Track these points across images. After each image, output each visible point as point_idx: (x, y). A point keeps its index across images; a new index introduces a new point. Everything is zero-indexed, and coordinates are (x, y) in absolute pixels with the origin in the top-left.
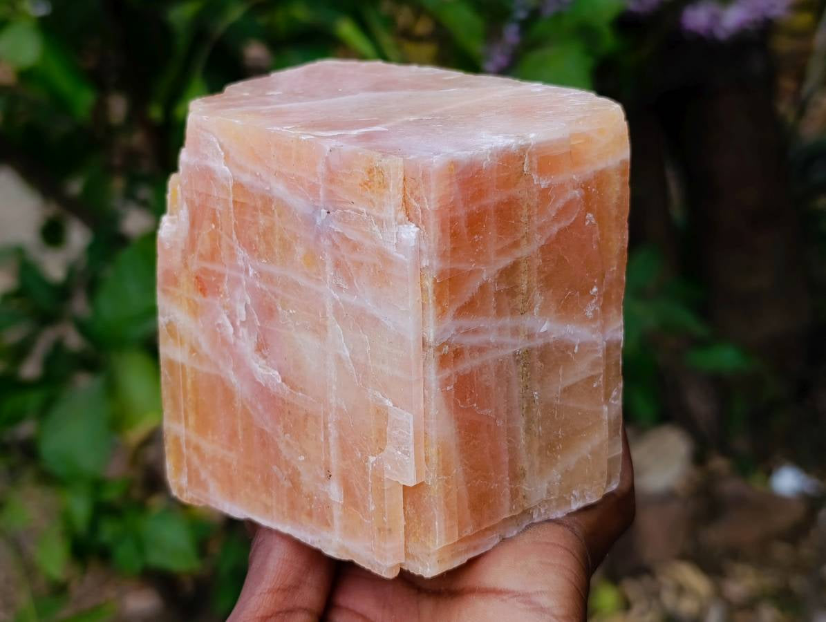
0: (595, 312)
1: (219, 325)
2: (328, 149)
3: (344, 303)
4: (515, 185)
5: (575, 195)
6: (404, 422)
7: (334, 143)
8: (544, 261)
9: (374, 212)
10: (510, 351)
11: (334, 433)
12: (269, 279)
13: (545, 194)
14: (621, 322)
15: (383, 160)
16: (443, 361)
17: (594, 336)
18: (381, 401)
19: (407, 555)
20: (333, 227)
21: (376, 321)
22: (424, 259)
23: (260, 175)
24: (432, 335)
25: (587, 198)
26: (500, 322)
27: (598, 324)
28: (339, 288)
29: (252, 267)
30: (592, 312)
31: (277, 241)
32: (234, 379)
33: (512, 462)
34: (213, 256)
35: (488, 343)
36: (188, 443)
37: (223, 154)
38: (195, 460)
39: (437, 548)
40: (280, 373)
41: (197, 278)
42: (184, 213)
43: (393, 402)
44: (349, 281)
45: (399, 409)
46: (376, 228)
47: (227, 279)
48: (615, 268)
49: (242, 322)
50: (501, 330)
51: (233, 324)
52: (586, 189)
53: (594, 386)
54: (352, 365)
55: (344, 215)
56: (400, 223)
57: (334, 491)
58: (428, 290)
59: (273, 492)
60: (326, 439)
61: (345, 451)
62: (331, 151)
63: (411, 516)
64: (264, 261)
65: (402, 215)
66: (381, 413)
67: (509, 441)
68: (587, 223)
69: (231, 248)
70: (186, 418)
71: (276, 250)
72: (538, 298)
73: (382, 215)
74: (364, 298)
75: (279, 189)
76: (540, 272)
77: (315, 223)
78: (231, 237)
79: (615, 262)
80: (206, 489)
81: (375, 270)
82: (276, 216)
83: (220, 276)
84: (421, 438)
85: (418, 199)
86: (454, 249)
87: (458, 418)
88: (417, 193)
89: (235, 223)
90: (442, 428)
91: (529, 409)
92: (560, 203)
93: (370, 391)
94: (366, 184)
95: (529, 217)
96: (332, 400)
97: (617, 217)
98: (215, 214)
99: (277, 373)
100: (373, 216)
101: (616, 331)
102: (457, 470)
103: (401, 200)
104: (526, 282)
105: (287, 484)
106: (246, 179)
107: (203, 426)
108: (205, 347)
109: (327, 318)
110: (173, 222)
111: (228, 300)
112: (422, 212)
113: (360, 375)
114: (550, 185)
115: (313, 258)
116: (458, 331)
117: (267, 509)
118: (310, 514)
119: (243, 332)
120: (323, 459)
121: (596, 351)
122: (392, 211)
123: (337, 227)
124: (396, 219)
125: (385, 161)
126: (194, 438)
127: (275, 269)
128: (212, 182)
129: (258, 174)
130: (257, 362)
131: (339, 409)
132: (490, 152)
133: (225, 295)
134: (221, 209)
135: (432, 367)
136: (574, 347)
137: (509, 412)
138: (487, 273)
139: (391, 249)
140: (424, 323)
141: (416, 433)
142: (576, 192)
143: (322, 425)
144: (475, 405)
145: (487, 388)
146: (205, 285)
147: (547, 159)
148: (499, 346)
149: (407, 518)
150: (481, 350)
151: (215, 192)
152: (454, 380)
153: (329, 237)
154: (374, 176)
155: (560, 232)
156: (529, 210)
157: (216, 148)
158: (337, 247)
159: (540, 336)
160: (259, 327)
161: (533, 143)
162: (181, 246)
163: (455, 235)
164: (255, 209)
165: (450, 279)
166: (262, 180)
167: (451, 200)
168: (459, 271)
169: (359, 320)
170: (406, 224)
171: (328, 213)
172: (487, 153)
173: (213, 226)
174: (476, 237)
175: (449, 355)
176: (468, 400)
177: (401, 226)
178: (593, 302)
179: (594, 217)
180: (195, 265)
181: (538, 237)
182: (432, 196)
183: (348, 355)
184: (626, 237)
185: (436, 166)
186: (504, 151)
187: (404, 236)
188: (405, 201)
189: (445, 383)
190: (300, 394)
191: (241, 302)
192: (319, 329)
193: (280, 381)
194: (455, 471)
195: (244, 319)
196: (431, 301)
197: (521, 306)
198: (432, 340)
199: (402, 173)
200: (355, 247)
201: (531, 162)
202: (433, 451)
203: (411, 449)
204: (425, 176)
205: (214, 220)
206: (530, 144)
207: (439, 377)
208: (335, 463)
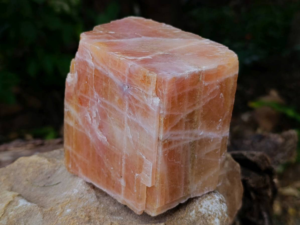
0: (220, 128)
1: (86, 116)
2: (130, 65)
3: (131, 119)
4: (196, 85)
5: (217, 87)
6: (149, 165)
7: (132, 63)
8: (204, 110)
9: (145, 91)
10: (189, 142)
11: (124, 163)
12: (105, 105)
13: (206, 88)
14: (229, 130)
15: (150, 74)
16: (165, 146)
17: (218, 136)
18: (141, 156)
19: (146, 208)
20: (130, 93)
21: (142, 129)
22: (161, 111)
23: (105, 68)
24: (161, 137)
25: (221, 88)
26: (186, 132)
27: (220, 132)
28: (130, 114)
29: (99, 99)
30: (219, 128)
31: (109, 93)
32: (90, 136)
33: (186, 179)
34: (86, 92)
35: (181, 139)
36: (72, 153)
37: (92, 58)
38: (74, 160)
39: (157, 208)
40: (106, 138)
41: (79, 98)
42: (76, 75)
43: (146, 157)
44: (134, 112)
45: (147, 160)
46: (145, 97)
47: (90, 101)
48: (228, 112)
49: (94, 117)
50: (186, 135)
51: (91, 117)
52: (221, 85)
53: (217, 152)
54: (132, 141)
55: (134, 89)
56: (154, 97)
57: (123, 182)
58: (161, 122)
59: (101, 177)
60: (121, 164)
61: (127, 169)
62: (131, 66)
63: (148, 195)
64: (103, 98)
65: (154, 94)
66: (141, 160)
67: (185, 172)
68: (220, 97)
69: (92, 91)
70: (72, 144)
71: (109, 96)
72: (200, 124)
73: (148, 93)
74: (139, 119)
75: (111, 75)
76: (202, 114)
77: (123, 90)
78: (92, 87)
79: (229, 110)
80: (78, 170)
81: (143, 111)
82: (109, 84)
83: (88, 100)
84: (155, 171)
85: (161, 90)
86: (172, 107)
87: (168, 165)
88: (161, 87)
89: (94, 83)
90: (162, 168)
91: (193, 161)
92: (211, 91)
93: (138, 152)
94: (142, 81)
95: (200, 96)
96: (124, 152)
97: (231, 94)
98: (87, 79)
99: (105, 138)
100: (144, 93)
101: (226, 133)
102: (166, 182)
103: (155, 89)
104: (196, 118)
105: (106, 176)
106: (99, 68)
107: (78, 149)
108: (80, 123)
109: (124, 124)
110: (72, 77)
111: (90, 109)
112: (162, 94)
113: (135, 146)
114: (209, 84)
115: (121, 101)
116: (171, 135)
117: (98, 182)
118: (113, 187)
119: (94, 121)
120: (120, 170)
121: (219, 141)
122: (151, 93)
123: (131, 93)
124: (152, 95)
125: (150, 75)
126: (74, 152)
127: (107, 102)
128: (87, 67)
129: (104, 68)
130: (99, 132)
131: (126, 155)
132: (188, 73)
133: (89, 107)
134: (90, 77)
135: (160, 148)
136: (211, 140)
137: (186, 162)
138: (183, 116)
139: (150, 105)
140: (159, 132)
141: (153, 169)
142: (218, 86)
143: (120, 159)
144: (174, 160)
145: (179, 154)
146: (82, 101)
147: (208, 75)
148: (185, 140)
149: (147, 195)
150: (178, 141)
151: (88, 71)
152: (168, 152)
153: (128, 96)
154: (146, 79)
155: (211, 101)
156: (200, 93)
157: (89, 55)
158: (130, 100)
159: (200, 136)
160: (100, 121)
161: (204, 70)
162: (74, 86)
163: (173, 103)
164: (102, 79)
165: (169, 118)
166: (105, 70)
167: (173, 91)
168: (173, 115)
169: (136, 126)
170: (156, 97)
171: (128, 87)
172: (187, 74)
173: (86, 82)
174: (180, 103)
175: (167, 143)
176: (172, 158)
177: (154, 98)
178: (220, 124)
179: (223, 95)
180: (79, 94)
181: (202, 102)
182: (166, 89)
183: (131, 138)
184: (234, 101)
185: (169, 79)
186: (193, 73)
187: (155, 102)
188: (156, 89)
189: (164, 153)
190: (113, 147)
191: (95, 111)
192: (122, 126)
193: (106, 141)
194: (165, 182)
195: (95, 117)
196: (162, 126)
197: (194, 126)
198: (161, 139)
199: (156, 79)
200: (137, 101)
201: (202, 76)
202: (158, 176)
203: (151, 174)
204: (164, 82)
205: (87, 80)
206: (203, 71)
207: (163, 151)
208: (123, 172)
